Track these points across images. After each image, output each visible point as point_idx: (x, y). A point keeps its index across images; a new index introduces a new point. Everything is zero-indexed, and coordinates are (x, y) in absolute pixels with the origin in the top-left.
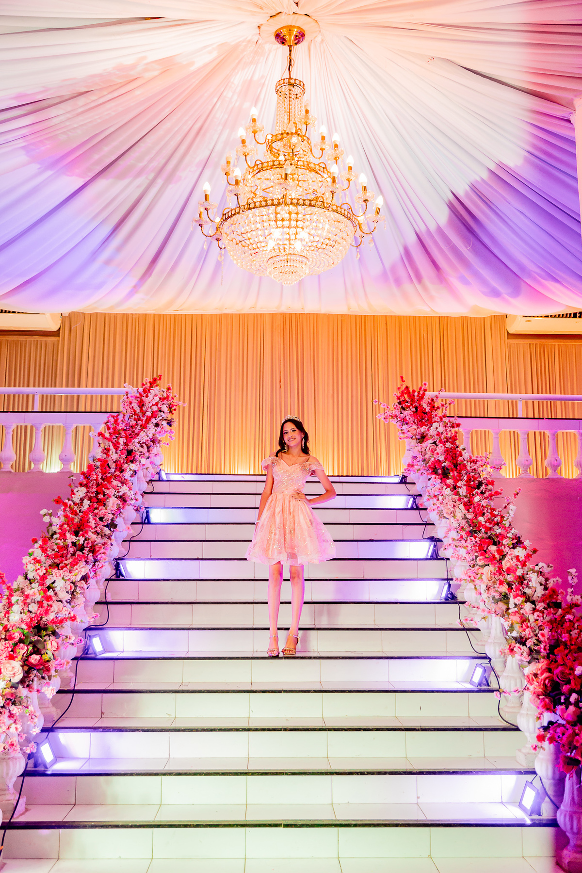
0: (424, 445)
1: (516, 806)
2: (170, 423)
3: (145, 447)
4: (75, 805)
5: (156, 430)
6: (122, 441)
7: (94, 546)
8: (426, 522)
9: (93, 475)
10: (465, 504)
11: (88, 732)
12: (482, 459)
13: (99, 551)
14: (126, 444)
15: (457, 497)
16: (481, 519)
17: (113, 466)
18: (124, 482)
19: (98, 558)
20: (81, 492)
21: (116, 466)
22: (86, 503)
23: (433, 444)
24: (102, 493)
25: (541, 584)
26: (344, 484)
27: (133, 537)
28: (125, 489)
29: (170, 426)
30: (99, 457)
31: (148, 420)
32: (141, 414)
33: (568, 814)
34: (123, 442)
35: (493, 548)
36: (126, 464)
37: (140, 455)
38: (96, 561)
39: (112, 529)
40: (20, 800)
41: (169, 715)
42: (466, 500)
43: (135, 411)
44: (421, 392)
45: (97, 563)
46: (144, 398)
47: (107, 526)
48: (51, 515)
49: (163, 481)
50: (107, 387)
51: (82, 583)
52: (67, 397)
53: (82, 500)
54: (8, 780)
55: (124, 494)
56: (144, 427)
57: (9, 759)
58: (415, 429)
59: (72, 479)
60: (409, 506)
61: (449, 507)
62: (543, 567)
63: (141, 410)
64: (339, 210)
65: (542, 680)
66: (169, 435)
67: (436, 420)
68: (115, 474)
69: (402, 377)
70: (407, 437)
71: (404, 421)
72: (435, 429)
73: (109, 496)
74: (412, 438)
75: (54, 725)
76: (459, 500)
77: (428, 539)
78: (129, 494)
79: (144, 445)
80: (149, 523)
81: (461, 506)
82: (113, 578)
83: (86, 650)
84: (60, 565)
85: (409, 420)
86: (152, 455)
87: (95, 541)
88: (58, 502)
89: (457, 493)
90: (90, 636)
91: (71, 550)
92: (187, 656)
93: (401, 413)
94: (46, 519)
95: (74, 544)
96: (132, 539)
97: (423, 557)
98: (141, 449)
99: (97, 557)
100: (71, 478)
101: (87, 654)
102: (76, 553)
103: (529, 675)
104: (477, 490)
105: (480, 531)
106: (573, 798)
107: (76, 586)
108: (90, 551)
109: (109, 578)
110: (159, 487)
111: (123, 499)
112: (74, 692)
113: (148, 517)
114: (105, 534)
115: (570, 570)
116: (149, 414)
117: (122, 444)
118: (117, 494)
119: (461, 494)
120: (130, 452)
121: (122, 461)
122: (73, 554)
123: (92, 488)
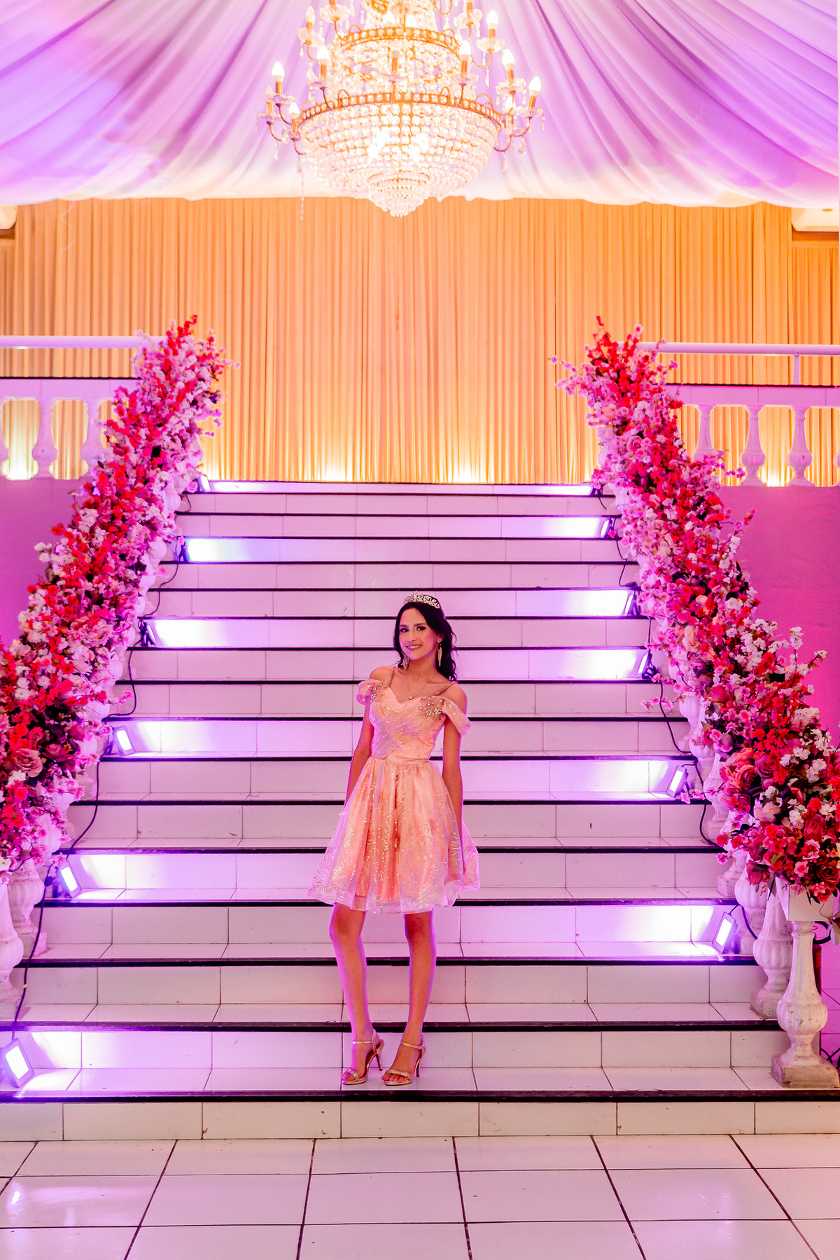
0: (625, 435)
1: (709, 945)
2: (214, 398)
3: (179, 441)
4: (112, 944)
5: (194, 414)
6: (143, 432)
7: (117, 597)
8: (626, 559)
9: (107, 490)
10: (673, 535)
11: (121, 854)
12: (712, 459)
13: (125, 603)
14: (149, 438)
15: (661, 522)
16: (692, 556)
17: (132, 473)
18: (152, 500)
19: (124, 614)
20: (91, 516)
21: (137, 474)
22: (100, 534)
23: (637, 436)
24: (121, 518)
25: (759, 650)
26: (499, 498)
27: (164, 584)
28: (154, 511)
29: (215, 402)
30: (111, 460)
31: (181, 396)
32: (167, 384)
33: (765, 944)
34: (146, 435)
35: (702, 599)
36: (151, 471)
37: (172, 456)
38: (120, 619)
39: (139, 572)
40: (41, 934)
41: (233, 835)
42: (675, 526)
43: (159, 380)
44: (631, 343)
45: (122, 622)
46: (171, 357)
47: (131, 568)
48: (50, 551)
49: (203, 493)
50: (100, 334)
51: (104, 650)
52: (32, 352)
53: (92, 530)
54: (23, 909)
55: (153, 518)
56: (175, 408)
57: (24, 881)
58: (613, 410)
59: (74, 496)
60: (603, 534)
61: (650, 537)
62: (761, 624)
63: (168, 377)
64: (473, 106)
65: (739, 774)
66: (215, 418)
67: (644, 396)
68: (136, 487)
69: (598, 318)
70: (601, 422)
71: (597, 395)
72: (641, 412)
73: (133, 523)
74: (607, 424)
75: (73, 845)
76: (666, 526)
77: (626, 586)
78: (161, 519)
79: (176, 437)
80: (186, 562)
81: (668, 537)
82: (137, 646)
83: (108, 747)
84: (72, 625)
85: (605, 393)
86: (190, 454)
87: (117, 591)
88: (57, 531)
89: (664, 517)
90: (113, 728)
91: (85, 602)
92: (255, 756)
93: (594, 380)
94: (44, 558)
95: (88, 593)
96: (162, 587)
97: (619, 614)
98: (173, 445)
99: (121, 613)
100: (73, 494)
101: (110, 753)
102: (91, 607)
103: (725, 768)
104: (692, 512)
105: (688, 575)
106: (774, 925)
107: (96, 654)
108: (111, 605)
109: (132, 646)
110: (199, 503)
111: (152, 526)
112: (97, 803)
113: (183, 553)
114: (130, 580)
115: (792, 629)
116: (180, 385)
117: (144, 437)
118: (143, 519)
119: (668, 517)
120: (157, 452)
121: (146, 466)
122: (89, 609)
123: (106, 509)
